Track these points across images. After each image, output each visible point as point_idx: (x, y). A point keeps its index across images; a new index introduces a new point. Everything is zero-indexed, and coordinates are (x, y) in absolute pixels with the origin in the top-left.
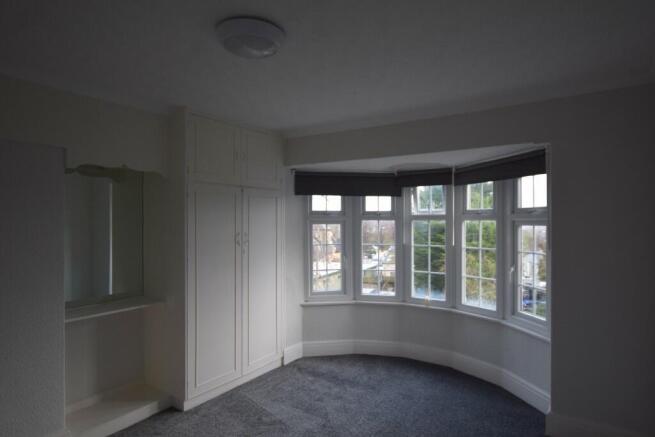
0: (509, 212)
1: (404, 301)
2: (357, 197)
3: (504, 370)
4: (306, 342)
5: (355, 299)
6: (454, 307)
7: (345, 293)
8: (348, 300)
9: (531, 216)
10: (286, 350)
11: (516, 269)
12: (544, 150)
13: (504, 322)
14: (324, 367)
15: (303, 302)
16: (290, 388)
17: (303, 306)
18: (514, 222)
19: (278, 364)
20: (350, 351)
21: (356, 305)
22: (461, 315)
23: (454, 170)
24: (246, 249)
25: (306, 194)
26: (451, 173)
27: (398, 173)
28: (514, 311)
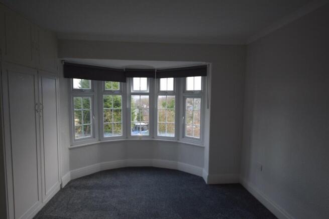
0: (182, 92)
1: (127, 138)
2: (100, 81)
3: (179, 163)
4: (72, 171)
5: (100, 140)
6: (154, 138)
7: (94, 138)
8: (96, 141)
9: (193, 94)
10: (63, 178)
11: (185, 118)
12: (206, 66)
13: (179, 141)
14: (91, 182)
15: (69, 147)
16: (80, 201)
17: (70, 149)
18: (184, 97)
19: (59, 189)
20: (99, 170)
21: (101, 143)
22: (157, 141)
23: (156, 71)
24: (41, 114)
25: (68, 77)
26: (154, 72)
27: (126, 69)
28: (183, 136)
